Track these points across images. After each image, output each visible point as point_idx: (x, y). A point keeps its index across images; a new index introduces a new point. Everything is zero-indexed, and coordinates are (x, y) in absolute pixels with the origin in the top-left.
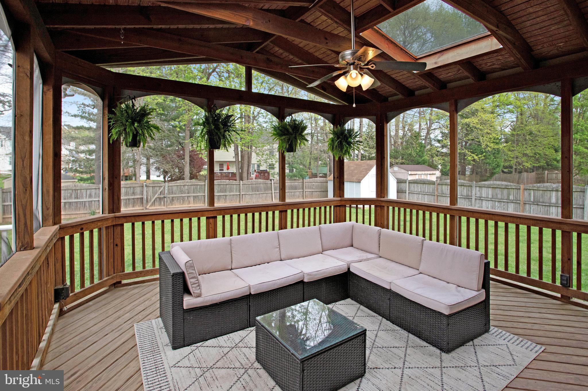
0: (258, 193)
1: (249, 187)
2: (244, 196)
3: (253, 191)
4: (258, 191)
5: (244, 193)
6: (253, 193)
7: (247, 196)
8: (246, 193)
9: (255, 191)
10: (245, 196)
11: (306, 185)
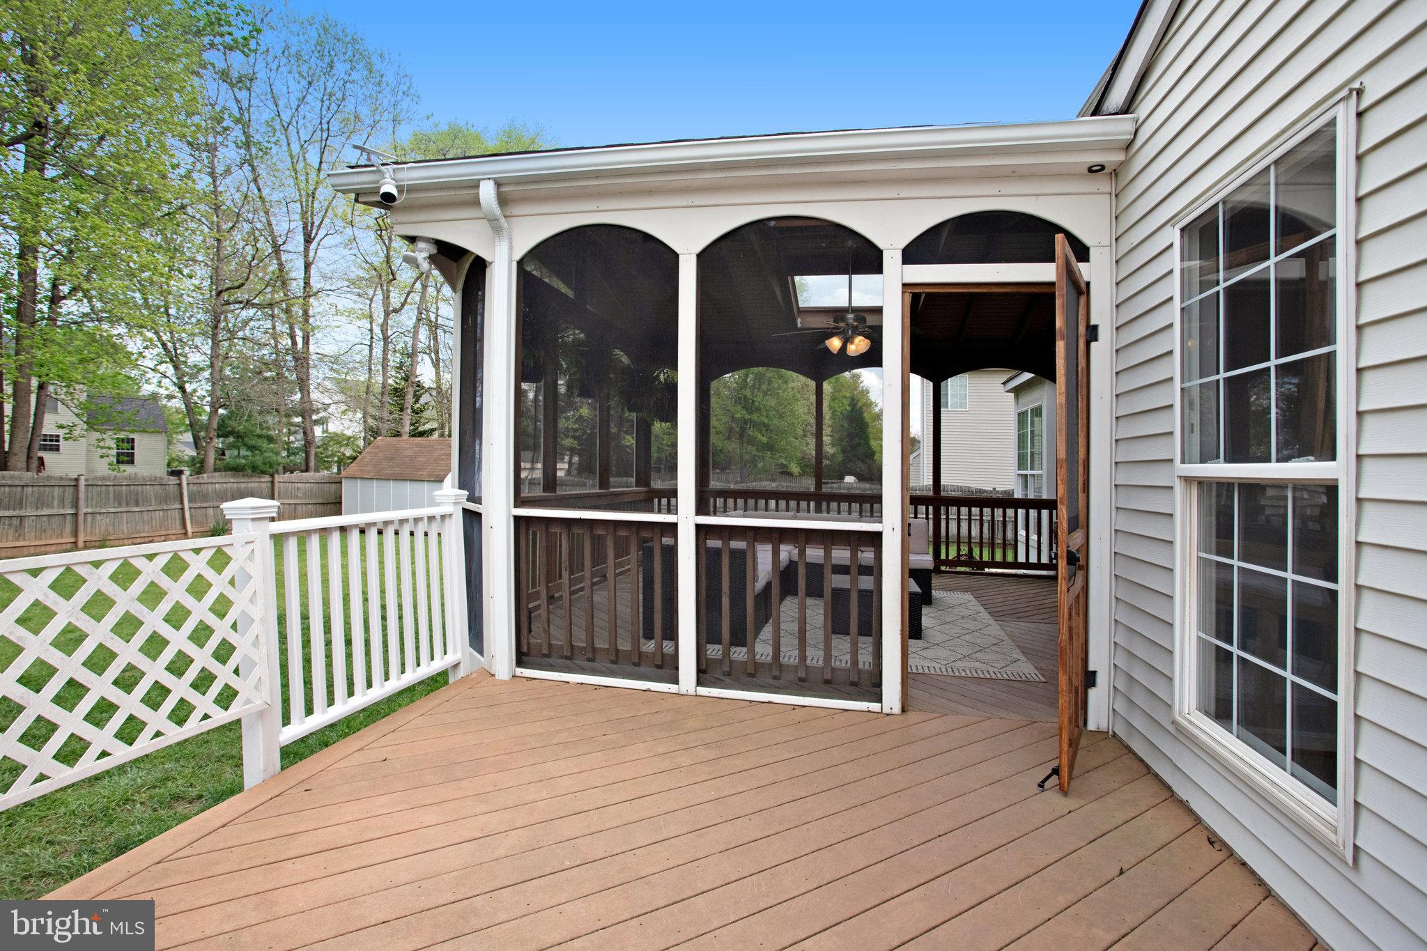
0: (136, 509)
1: (108, 493)
2: (89, 518)
3: (120, 505)
4: (137, 504)
5: (90, 510)
6: (119, 510)
7: (98, 517)
8: (97, 510)
9: (127, 505)
10: (93, 519)
11: (279, 488)
